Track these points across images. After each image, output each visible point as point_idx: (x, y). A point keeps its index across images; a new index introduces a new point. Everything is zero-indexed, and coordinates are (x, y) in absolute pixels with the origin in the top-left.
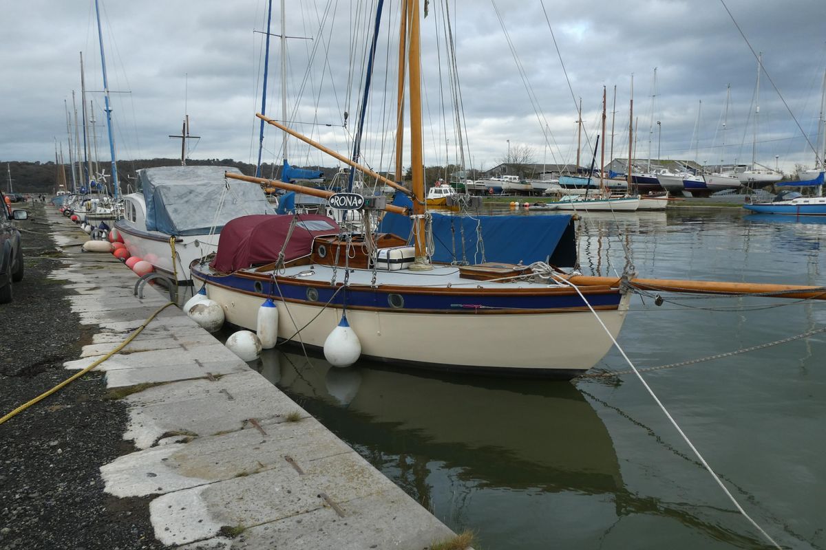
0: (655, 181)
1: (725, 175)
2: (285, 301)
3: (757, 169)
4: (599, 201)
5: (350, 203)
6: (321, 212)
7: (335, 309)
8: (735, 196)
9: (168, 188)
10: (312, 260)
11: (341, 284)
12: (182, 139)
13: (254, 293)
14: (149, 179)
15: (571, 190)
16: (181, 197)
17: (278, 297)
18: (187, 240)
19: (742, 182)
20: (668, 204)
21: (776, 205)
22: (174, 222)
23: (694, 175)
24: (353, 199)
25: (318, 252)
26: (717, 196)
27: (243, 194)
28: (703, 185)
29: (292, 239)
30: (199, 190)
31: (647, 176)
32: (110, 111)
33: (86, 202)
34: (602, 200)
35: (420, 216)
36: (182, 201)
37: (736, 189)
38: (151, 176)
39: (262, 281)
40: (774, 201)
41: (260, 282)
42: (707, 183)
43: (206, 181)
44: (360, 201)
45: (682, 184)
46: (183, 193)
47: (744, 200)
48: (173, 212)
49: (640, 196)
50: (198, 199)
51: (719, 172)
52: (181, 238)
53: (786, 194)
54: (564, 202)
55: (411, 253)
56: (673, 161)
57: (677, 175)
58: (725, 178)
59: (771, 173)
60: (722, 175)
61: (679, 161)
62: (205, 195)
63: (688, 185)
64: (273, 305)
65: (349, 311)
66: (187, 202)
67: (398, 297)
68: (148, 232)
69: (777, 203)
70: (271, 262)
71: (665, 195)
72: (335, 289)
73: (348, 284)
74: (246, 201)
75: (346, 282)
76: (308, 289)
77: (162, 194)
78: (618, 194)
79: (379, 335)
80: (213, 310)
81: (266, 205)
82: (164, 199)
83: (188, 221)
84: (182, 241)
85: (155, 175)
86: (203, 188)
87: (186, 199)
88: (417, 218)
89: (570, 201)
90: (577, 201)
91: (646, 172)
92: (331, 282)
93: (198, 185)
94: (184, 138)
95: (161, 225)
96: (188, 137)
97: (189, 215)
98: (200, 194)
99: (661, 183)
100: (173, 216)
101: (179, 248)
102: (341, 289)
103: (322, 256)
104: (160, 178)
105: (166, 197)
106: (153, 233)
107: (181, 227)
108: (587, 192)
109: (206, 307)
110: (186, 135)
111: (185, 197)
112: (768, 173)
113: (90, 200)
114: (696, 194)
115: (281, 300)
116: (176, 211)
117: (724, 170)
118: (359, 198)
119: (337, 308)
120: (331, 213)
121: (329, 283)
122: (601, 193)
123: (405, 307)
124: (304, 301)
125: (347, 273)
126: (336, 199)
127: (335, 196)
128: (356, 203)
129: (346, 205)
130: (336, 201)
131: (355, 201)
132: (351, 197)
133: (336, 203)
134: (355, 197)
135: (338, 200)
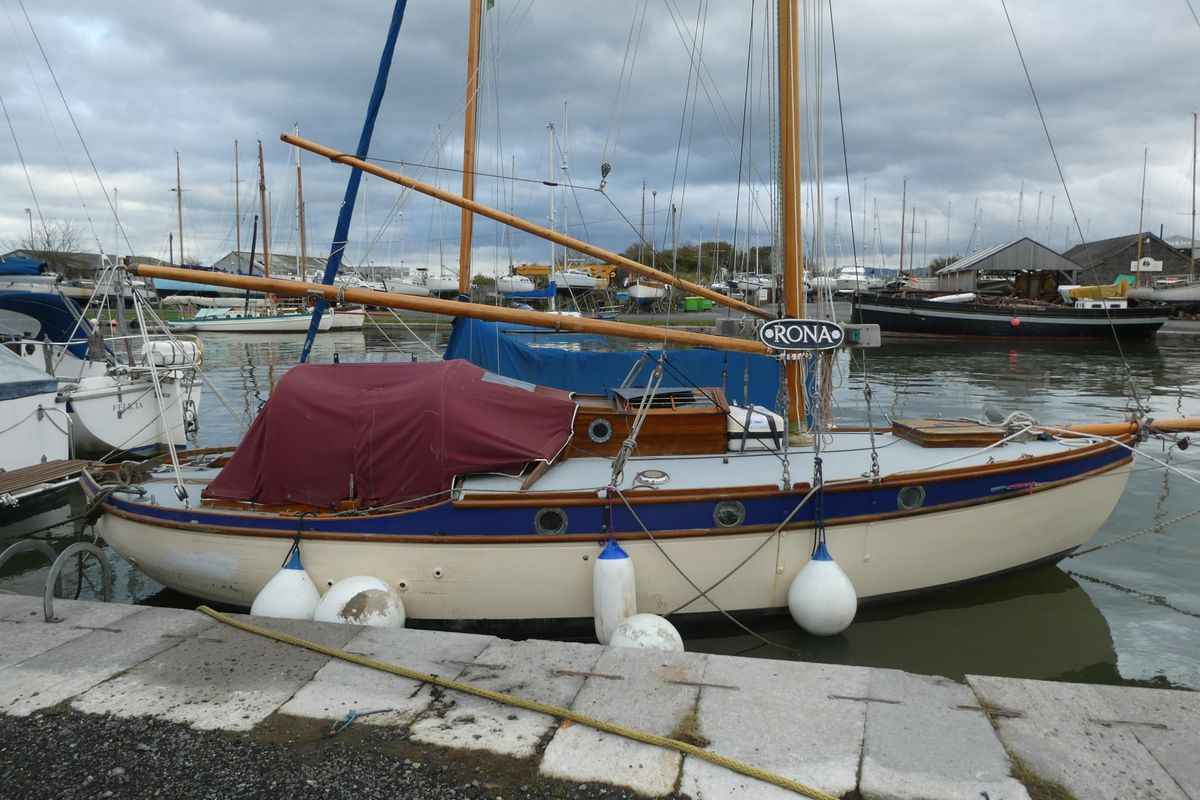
2: (656, 537)
3: (445, 273)
4: (267, 317)
5: (814, 338)
11: (803, 485)
15: (217, 299)
20: (366, 321)
24: (820, 330)
25: (587, 433)
34: (271, 317)
39: (568, 506)
41: (558, 511)
44: (836, 335)
51: (400, 277)
54: (204, 319)
60: (404, 281)
61: (319, 259)
64: (623, 553)
67: (918, 489)
71: (360, 308)
72: (796, 497)
73: (823, 483)
75: (819, 479)
76: (720, 504)
78: (291, 306)
79: (866, 561)
89: (215, 318)
90: (228, 318)
92: (779, 483)
103: (600, 440)
108: (247, 304)
121: (775, 488)
122: (269, 304)
123: (925, 504)
124: (708, 530)
125: (819, 462)
126: (777, 330)
127: (777, 324)
128: (828, 337)
129: (806, 341)
130: (777, 334)
131: (825, 334)
132: (815, 327)
133: (779, 338)
134: (824, 327)
135: (783, 332)
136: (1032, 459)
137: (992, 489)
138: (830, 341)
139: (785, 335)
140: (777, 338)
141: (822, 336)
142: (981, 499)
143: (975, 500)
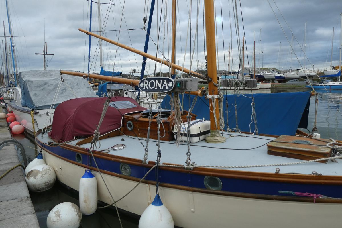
0: (263, 76)
1: (292, 73)
2: (101, 172)
3: (305, 70)
5: (160, 86)
6: (122, 94)
7: (147, 185)
8: (297, 82)
9: (32, 82)
10: (121, 132)
11: (154, 163)
12: (43, 55)
13: (76, 163)
14: (22, 77)
16: (39, 87)
17: (94, 168)
18: (41, 112)
19: (300, 76)
20: (272, 86)
21: (320, 85)
22: (34, 102)
23: (279, 74)
24: (163, 82)
25: (126, 126)
26: (289, 82)
27: (77, 84)
28: (283, 78)
29: (106, 116)
30: (52, 82)
31: (259, 74)
32: (13, 46)
33: (8, 91)
35: (216, 96)
36: (40, 89)
37: (297, 79)
38: (23, 75)
39: (82, 154)
40: (319, 84)
41: (80, 154)
42: (285, 77)
43: (55, 78)
44: (170, 84)
45: (274, 77)
46: (41, 84)
47: (306, 83)
48: (34, 96)
49: (260, 82)
50: (49, 88)
51: (290, 72)
52: (38, 111)
53: (324, 80)
55: (206, 126)
56: (267, 68)
57: (272, 74)
58: (292, 74)
59: (312, 72)
61: (270, 68)
62: (54, 85)
63: (277, 78)
64: (91, 176)
65: (161, 188)
66: (43, 89)
67: (217, 180)
68: (22, 107)
69: (321, 85)
70: (89, 136)
71: (270, 82)
72: (148, 168)
73: (161, 164)
74: (78, 89)
75: (158, 161)
76: (121, 164)
77: (28, 85)
79: (193, 212)
80: (46, 174)
81: (90, 90)
82: (29, 88)
83: (42, 100)
84: (38, 113)
85: (26, 74)
86: (54, 81)
87: (42, 88)
88: (213, 98)
91: (258, 73)
92: (143, 160)
93: (51, 80)
94: (44, 54)
95: (28, 104)
96: (47, 54)
97: (43, 97)
98: (51, 85)
99: (265, 77)
100: (33, 98)
101: (36, 117)
102: (154, 168)
103: (130, 129)
104: (28, 76)
105: (30, 87)
106: (25, 108)
107: (38, 105)
109: (40, 172)
110: (46, 53)
111: (42, 86)
112: (310, 72)
113: (9, 90)
114: (280, 82)
115: (98, 171)
116: (35, 95)
117: (292, 71)
118: (169, 81)
119: (149, 184)
120: (126, 94)
121: (141, 161)
123: (223, 189)
124: (118, 174)
125: (159, 152)
126: (145, 83)
127: (145, 80)
128: (166, 86)
129: (156, 88)
130: (145, 85)
131: (165, 85)
132: (161, 81)
133: (145, 86)
134: (165, 81)
135: (147, 84)
136: (320, 177)
137: (280, 191)
138: (167, 88)
139: (148, 85)
140: (144, 87)
141: (164, 86)
142: (269, 196)
143: (264, 196)
